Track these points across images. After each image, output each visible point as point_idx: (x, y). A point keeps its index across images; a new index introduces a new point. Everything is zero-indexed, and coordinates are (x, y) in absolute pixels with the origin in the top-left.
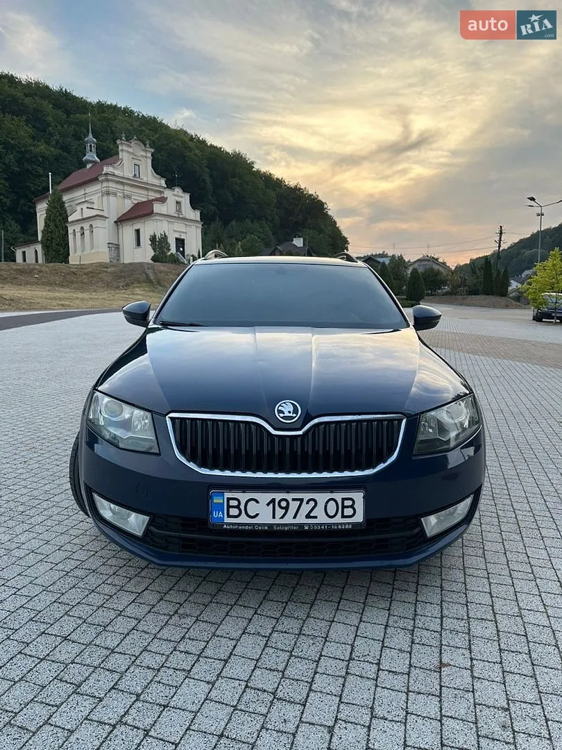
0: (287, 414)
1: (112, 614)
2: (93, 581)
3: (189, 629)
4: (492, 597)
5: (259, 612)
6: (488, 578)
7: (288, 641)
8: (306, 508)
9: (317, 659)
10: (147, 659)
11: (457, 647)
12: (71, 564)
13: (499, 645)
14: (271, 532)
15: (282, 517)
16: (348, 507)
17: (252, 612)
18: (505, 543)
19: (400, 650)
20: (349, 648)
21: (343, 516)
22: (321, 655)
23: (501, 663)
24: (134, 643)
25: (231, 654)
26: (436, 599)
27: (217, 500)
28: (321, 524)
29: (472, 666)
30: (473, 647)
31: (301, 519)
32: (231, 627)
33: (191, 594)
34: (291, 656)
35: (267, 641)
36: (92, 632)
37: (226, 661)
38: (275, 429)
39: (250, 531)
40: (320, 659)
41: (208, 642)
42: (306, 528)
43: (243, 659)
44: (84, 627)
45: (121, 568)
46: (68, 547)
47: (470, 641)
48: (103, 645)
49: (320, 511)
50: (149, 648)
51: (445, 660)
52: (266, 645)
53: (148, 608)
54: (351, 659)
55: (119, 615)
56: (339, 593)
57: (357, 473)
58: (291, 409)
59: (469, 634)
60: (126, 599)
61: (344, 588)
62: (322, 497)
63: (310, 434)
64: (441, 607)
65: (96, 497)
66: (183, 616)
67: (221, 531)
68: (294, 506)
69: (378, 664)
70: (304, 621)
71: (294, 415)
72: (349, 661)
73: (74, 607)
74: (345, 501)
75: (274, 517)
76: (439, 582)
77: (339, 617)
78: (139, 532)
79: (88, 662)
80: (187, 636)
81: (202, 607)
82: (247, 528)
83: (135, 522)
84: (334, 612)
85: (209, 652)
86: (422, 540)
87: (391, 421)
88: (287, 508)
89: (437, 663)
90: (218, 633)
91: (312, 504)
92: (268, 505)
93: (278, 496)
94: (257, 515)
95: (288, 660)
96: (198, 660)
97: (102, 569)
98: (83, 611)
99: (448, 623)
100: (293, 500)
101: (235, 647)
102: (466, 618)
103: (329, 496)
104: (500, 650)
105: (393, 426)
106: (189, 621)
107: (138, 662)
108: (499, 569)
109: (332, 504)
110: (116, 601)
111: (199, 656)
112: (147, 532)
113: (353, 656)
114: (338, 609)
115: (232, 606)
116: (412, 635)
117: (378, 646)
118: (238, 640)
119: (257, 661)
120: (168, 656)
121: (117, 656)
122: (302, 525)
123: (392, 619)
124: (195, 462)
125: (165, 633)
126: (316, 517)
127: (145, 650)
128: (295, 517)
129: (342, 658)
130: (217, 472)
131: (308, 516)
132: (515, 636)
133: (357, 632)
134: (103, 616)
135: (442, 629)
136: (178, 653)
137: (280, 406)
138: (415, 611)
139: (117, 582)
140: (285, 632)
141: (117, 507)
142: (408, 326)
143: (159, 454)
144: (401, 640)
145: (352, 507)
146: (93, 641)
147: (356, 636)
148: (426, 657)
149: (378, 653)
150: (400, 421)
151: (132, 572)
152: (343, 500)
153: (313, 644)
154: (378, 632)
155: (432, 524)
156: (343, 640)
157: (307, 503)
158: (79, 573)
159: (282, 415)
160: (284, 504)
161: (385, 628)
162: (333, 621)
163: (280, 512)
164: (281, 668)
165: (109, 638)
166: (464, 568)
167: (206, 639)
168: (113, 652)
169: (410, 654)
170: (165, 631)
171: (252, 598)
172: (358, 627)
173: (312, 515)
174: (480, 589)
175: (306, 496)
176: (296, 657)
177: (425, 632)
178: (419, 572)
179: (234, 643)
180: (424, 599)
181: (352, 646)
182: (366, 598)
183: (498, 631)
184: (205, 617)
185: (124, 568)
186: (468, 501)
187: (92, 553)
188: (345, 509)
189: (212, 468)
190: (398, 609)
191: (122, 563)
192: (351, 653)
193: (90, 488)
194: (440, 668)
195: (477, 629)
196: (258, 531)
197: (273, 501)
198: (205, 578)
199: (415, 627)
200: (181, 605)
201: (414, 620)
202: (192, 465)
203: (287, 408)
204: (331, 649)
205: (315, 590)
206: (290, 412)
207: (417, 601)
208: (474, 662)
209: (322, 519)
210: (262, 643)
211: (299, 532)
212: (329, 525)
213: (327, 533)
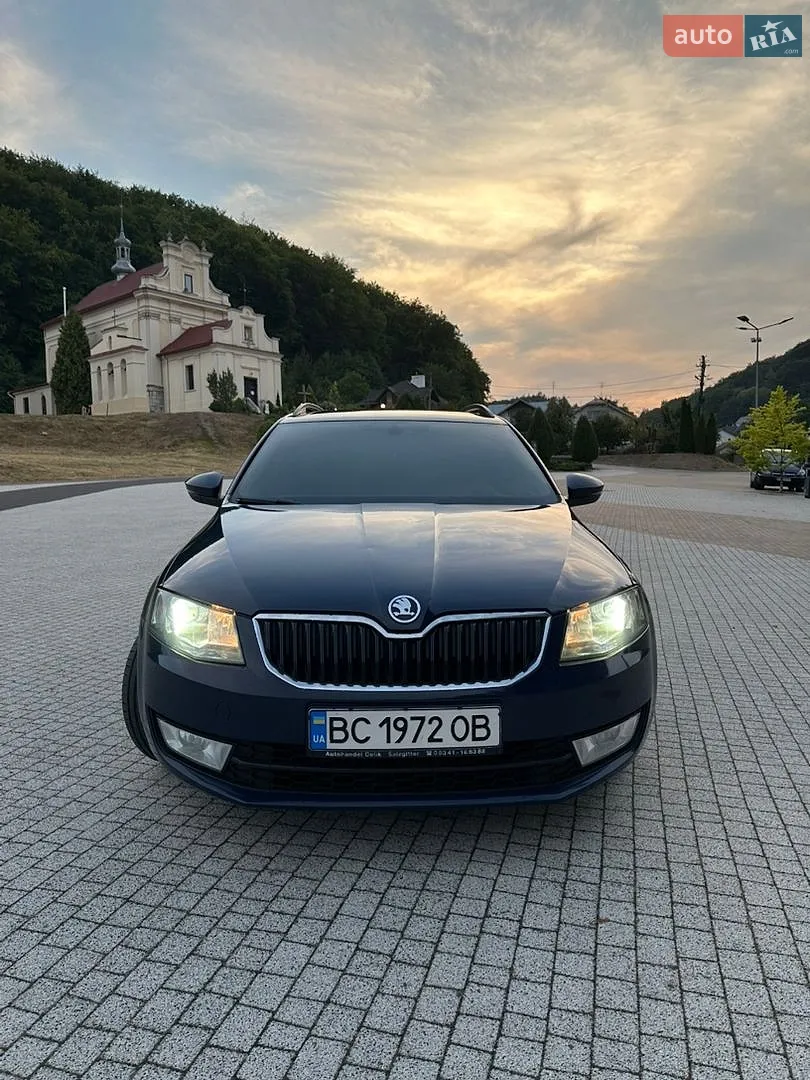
0: (403, 612)
1: (185, 872)
2: (156, 833)
3: (283, 887)
4: (666, 843)
5: (371, 865)
6: (663, 821)
7: (409, 897)
8: (428, 730)
9: (444, 917)
10: (232, 921)
11: (618, 901)
12: (125, 815)
13: (671, 897)
14: (385, 761)
15: (399, 741)
16: (480, 727)
17: (362, 865)
18: (688, 779)
19: (548, 906)
20: (484, 904)
21: (475, 739)
22: (449, 913)
23: (672, 917)
24: (214, 904)
25: (337, 913)
26: (596, 847)
27: (317, 721)
28: (447, 749)
29: (636, 922)
30: (638, 900)
31: (423, 743)
32: (336, 884)
33: (284, 846)
34: (412, 914)
35: (382, 898)
36: (160, 892)
37: (331, 922)
38: (389, 631)
39: (356, 758)
40: (447, 917)
41: (307, 901)
42: (429, 754)
43: (351, 919)
44: (150, 886)
45: (191, 817)
46: (121, 794)
47: (635, 893)
48: (175, 906)
49: (444, 733)
50: (234, 909)
51: (603, 914)
52: (380, 903)
53: (230, 863)
54: (487, 916)
55: (194, 872)
56: (473, 843)
57: (491, 684)
58: (409, 607)
59: (635, 885)
60: (200, 854)
61: (479, 836)
62: (447, 715)
63: (433, 636)
64: (602, 856)
65: (162, 723)
66: (272, 872)
67: (322, 760)
68: (413, 726)
69: (520, 921)
70: (429, 875)
71: (413, 614)
72: (484, 919)
73: (134, 864)
74: (477, 720)
75: (389, 741)
76: (600, 825)
77: (473, 868)
78: (218, 767)
79: (159, 925)
80: (281, 894)
81: (299, 861)
82: (355, 755)
83: (213, 753)
84: (465, 864)
85: (309, 912)
86: (574, 770)
87: (532, 619)
88: (404, 730)
89: (592, 919)
90: (320, 890)
91: (436, 723)
92: (381, 725)
93: (393, 715)
94: (367, 739)
95: (409, 919)
96: (296, 921)
97: (168, 819)
98: (147, 868)
99: (608, 874)
100: (412, 718)
101: (341, 905)
102: (632, 867)
103: (456, 713)
104: (672, 903)
105: (535, 625)
106: (282, 878)
107: (221, 924)
108: (677, 811)
109: (460, 723)
110: (188, 856)
111: (297, 916)
112: (229, 765)
113: (490, 913)
114: (470, 860)
115: (337, 859)
116: (564, 888)
117: (521, 901)
118: (346, 898)
119: (370, 920)
120: (258, 918)
121: (194, 918)
122: (423, 751)
123: (539, 870)
124: (289, 674)
125: (252, 892)
126: (440, 740)
127: (229, 910)
128: (414, 741)
129: (477, 915)
130: (317, 687)
131: (431, 739)
132: (691, 887)
133: (494, 886)
134: (172, 874)
135: (601, 880)
136: (270, 913)
137: (394, 602)
138: (569, 861)
139: (188, 835)
140: (405, 888)
141: (188, 734)
142: (560, 501)
143: (245, 665)
144: (551, 894)
145: (485, 726)
146: (162, 902)
147: (493, 890)
148: (582, 913)
149: (520, 910)
150: (543, 619)
151: (206, 822)
152: (474, 718)
153: (440, 900)
154: (521, 885)
155: (588, 748)
156: (476, 895)
157: (430, 722)
158: (138, 824)
159: (397, 614)
160: (401, 724)
161: (530, 882)
162: (465, 874)
163: (395, 735)
164: (399, 927)
165: (183, 898)
166: (634, 810)
167: (304, 897)
168: (188, 914)
169: (560, 909)
170: (252, 889)
171: (363, 849)
172: (496, 881)
173: (435, 737)
174: (652, 834)
175: (428, 714)
176: (418, 915)
177: (580, 885)
178: (576, 815)
179: (340, 901)
180: (580, 847)
181: (489, 902)
182: (507, 847)
183: (671, 882)
184: (302, 872)
185: (196, 818)
186: (634, 720)
187: (153, 801)
188: (477, 730)
189: (311, 682)
190: (546, 858)
191: (193, 811)
192: (487, 910)
193: (153, 711)
194: (597, 924)
195: (645, 880)
196: (369, 759)
197: (387, 720)
198: (301, 827)
199: (567, 879)
200: (271, 859)
201: (566, 871)
202: (285, 678)
203: (403, 604)
204: (460, 906)
205: (442, 839)
206: (407, 610)
207: (571, 849)
208: (639, 917)
209: (449, 742)
210: (376, 902)
211: (420, 759)
212: (458, 750)
213: (455, 760)
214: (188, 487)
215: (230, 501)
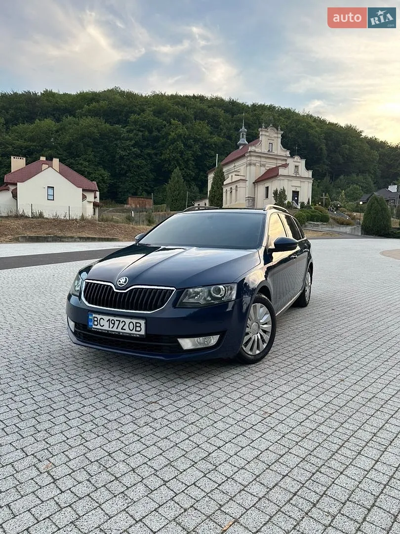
0: (121, 283)
8: (121, 325)
9: (110, 390)
11: (170, 400)
13: (190, 403)
14: (108, 334)
15: (112, 328)
16: (138, 326)
20: (128, 390)
21: (136, 331)
23: (180, 408)
27: (90, 317)
28: (127, 333)
29: (166, 406)
31: (119, 330)
34: (103, 387)
38: (116, 289)
39: (100, 332)
42: (121, 334)
49: (126, 327)
52: (99, 382)
62: (128, 321)
67: (91, 331)
68: (117, 323)
71: (124, 283)
75: (109, 327)
77: (140, 381)
79: (37, 373)
80: (76, 374)
81: (93, 368)
83: (73, 326)
85: (77, 379)
87: (167, 290)
88: (114, 324)
89: (153, 402)
90: (88, 375)
91: (124, 323)
92: (107, 321)
93: (111, 318)
94: (103, 325)
95: (100, 388)
96: (70, 380)
98: (53, 360)
100: (117, 320)
101: (87, 380)
103: (131, 320)
106: (83, 370)
107: (51, 376)
109: (131, 324)
110: (67, 360)
112: (75, 330)
115: (105, 369)
118: (91, 379)
119: (89, 385)
120: (62, 377)
121: (47, 373)
122: (119, 332)
123: (161, 386)
125: (70, 371)
126: (125, 329)
127: (58, 374)
128: (117, 328)
129: (120, 392)
131: (122, 329)
141: (71, 321)
143: (79, 296)
145: (140, 327)
147: (137, 387)
149: (136, 394)
150: (172, 291)
152: (136, 323)
156: (129, 387)
157: (122, 323)
160: (113, 322)
163: (112, 325)
164: (94, 389)
167: (81, 376)
173: (124, 328)
175: (122, 319)
186: (218, 338)
188: (137, 328)
189: (91, 304)
192: (125, 391)
196: (104, 332)
197: (109, 320)
202: (86, 303)
203: (122, 280)
204: (120, 388)
209: (127, 331)
211: (118, 336)
212: (130, 334)
213: (129, 337)
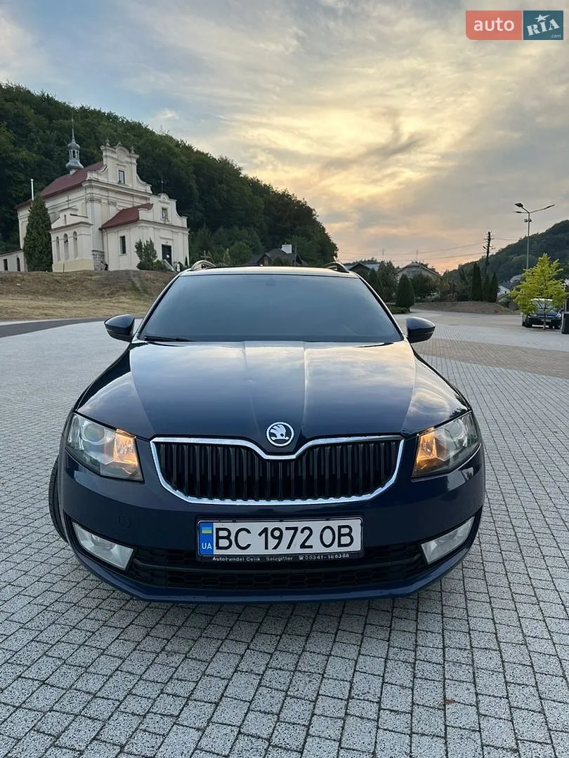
0: (279, 437)
1: (95, 653)
2: (74, 615)
3: (177, 668)
4: (495, 623)
5: (251, 647)
6: (490, 603)
7: (284, 677)
8: (300, 538)
9: (314, 699)
10: (133, 705)
11: (460, 681)
12: (52, 597)
13: (505, 677)
14: (263, 563)
15: (275, 548)
16: (344, 535)
17: (244, 647)
18: (506, 563)
19: (402, 686)
20: (348, 685)
21: (340, 545)
22: (318, 695)
23: (507, 698)
24: (120, 684)
25: (222, 695)
26: (437, 628)
27: (205, 531)
28: (317, 554)
29: (478, 702)
30: (477, 680)
31: (296, 549)
32: (222, 665)
33: (179, 628)
34: (287, 696)
35: (261, 680)
36: (73, 674)
37: (217, 704)
38: (267, 453)
39: (239, 562)
40: (317, 699)
41: (197, 682)
42: (301, 558)
43: (235, 701)
44: (64, 669)
45: (104, 600)
46: (48, 578)
47: (474, 673)
48: (84, 689)
49: (314, 541)
50: (134, 691)
51: (449, 696)
52: (259, 685)
53: (133, 645)
54: (350, 697)
55: (102, 654)
56: (337, 624)
57: (354, 499)
58: (284, 432)
59: (473, 665)
60: (109, 635)
61: (341, 617)
62: (317, 526)
63: (304, 458)
64: (443, 636)
65: (77, 528)
66: (169, 654)
67: (209, 563)
68: (287, 535)
69: (379, 703)
70: (300, 655)
71: (287, 438)
72: (348, 700)
73: (53, 646)
74: (342, 529)
75: (266, 548)
76: (439, 607)
77: (337, 650)
78: (122, 564)
79: (68, 709)
80: (175, 676)
81: (191, 642)
82: (238, 559)
83: (119, 555)
84: (331, 644)
85: (198, 695)
86: (422, 567)
87: (388, 442)
88: (280, 538)
89: (441, 700)
90: (208, 672)
91: (307, 532)
92: (260, 534)
93: (271, 525)
94: (249, 546)
95: (283, 701)
96: (187, 704)
97: (85, 602)
98: (63, 650)
99: (451, 654)
100: (287, 529)
101: (226, 687)
102: (469, 647)
103: (325, 523)
104: (506, 683)
105: (390, 447)
106: (176, 659)
107: (122, 707)
108: (500, 592)
109: (328, 532)
110: (98, 638)
111: (188, 699)
112: (131, 564)
113: (353, 694)
114: (335, 641)
115: (223, 641)
116: (414, 668)
117: (378, 682)
118: (230, 679)
119: (250, 702)
120: (155, 700)
121: (99, 701)
122: (296, 556)
123: (392, 650)
124: (181, 491)
125: (151, 675)
126: (311, 547)
127: (130, 693)
128: (289, 547)
129: (341, 697)
130: (205, 501)
131: (303, 546)
132: (520, 666)
133: (355, 666)
134: (84, 656)
135: (444, 660)
136: (165, 695)
137: (272, 428)
138: (416, 641)
139: (99, 616)
140: (280, 669)
141: (99, 538)
142: (402, 339)
143: (142, 482)
144: (401, 674)
145: (349, 534)
146: (73, 685)
147: (355, 670)
148: (429, 694)
149: (378, 690)
150: (398, 442)
151: (116, 605)
152: (340, 527)
153: (310, 681)
154: (378, 666)
155: (432, 549)
156: (341, 676)
157: (302, 532)
158: (58, 607)
159: (274, 438)
160: (277, 533)
161: (385, 662)
162: (330, 655)
163: (272, 542)
164: (275, 710)
165: (91, 681)
166: (465, 592)
167: (195, 679)
168: (95, 696)
169: (413, 690)
170: (151, 671)
171: (245, 631)
172: (356, 662)
173: (306, 544)
174: (482, 615)
175: (300, 525)
176: (292, 697)
177: (427, 666)
178: (418, 597)
179: (225, 682)
180: (424, 628)
181: (351, 682)
182: (364, 627)
183: (503, 662)
184: (194, 654)
185: (108, 600)
186: (469, 523)
187: (74, 584)
188: (342, 538)
189: (200, 497)
190: (398, 639)
191: (105, 594)
192: (350, 691)
193: (70, 518)
194: (444, 705)
195: (482, 659)
196: (250, 563)
197: (265, 530)
198: (194, 610)
199: (416, 660)
200: (168, 641)
201: (415, 651)
202: (178, 494)
203: (279, 430)
204: (328, 687)
205: (311, 620)
206: (282, 435)
207: (417, 630)
208: (480, 697)
209: (318, 548)
210: (256, 683)
211: (293, 563)
212: (325, 554)
213: (325, 562)
214: (107, 326)
215: (139, 338)
